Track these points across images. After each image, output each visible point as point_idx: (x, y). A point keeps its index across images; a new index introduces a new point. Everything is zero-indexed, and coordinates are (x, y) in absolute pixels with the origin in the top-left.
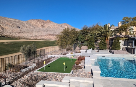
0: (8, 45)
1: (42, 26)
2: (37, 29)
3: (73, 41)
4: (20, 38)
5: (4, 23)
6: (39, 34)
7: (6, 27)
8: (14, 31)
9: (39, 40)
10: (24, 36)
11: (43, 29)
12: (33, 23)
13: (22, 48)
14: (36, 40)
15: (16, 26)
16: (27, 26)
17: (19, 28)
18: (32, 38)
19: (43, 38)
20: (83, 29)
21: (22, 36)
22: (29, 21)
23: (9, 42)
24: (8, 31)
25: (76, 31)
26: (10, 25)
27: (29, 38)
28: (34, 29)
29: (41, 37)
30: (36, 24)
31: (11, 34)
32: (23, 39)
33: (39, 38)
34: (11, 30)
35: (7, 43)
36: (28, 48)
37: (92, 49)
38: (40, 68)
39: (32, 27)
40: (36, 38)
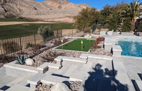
0: (27, 26)
1: (59, 7)
2: (54, 10)
3: (92, 22)
4: (37, 20)
5: (21, 5)
6: (56, 16)
7: (23, 8)
8: (31, 13)
9: (55, 22)
10: (41, 18)
11: (60, 10)
12: (49, 4)
13: (39, 29)
14: (52, 22)
15: (33, 8)
16: (44, 7)
17: (36, 9)
18: (48, 20)
19: (60, 20)
20: (105, 9)
21: (39, 18)
22: (45, 2)
23: (27, 24)
24: (26, 13)
25: (96, 11)
26: (27, 6)
27: (46, 20)
28: (50, 11)
29: (58, 19)
30: (53, 5)
31: (28, 17)
32: (40, 21)
33: (56, 20)
34: (28, 12)
35: (25, 25)
36: (45, 29)
37: (113, 30)
38: (57, 46)
39: (48, 8)
40: (52, 20)
